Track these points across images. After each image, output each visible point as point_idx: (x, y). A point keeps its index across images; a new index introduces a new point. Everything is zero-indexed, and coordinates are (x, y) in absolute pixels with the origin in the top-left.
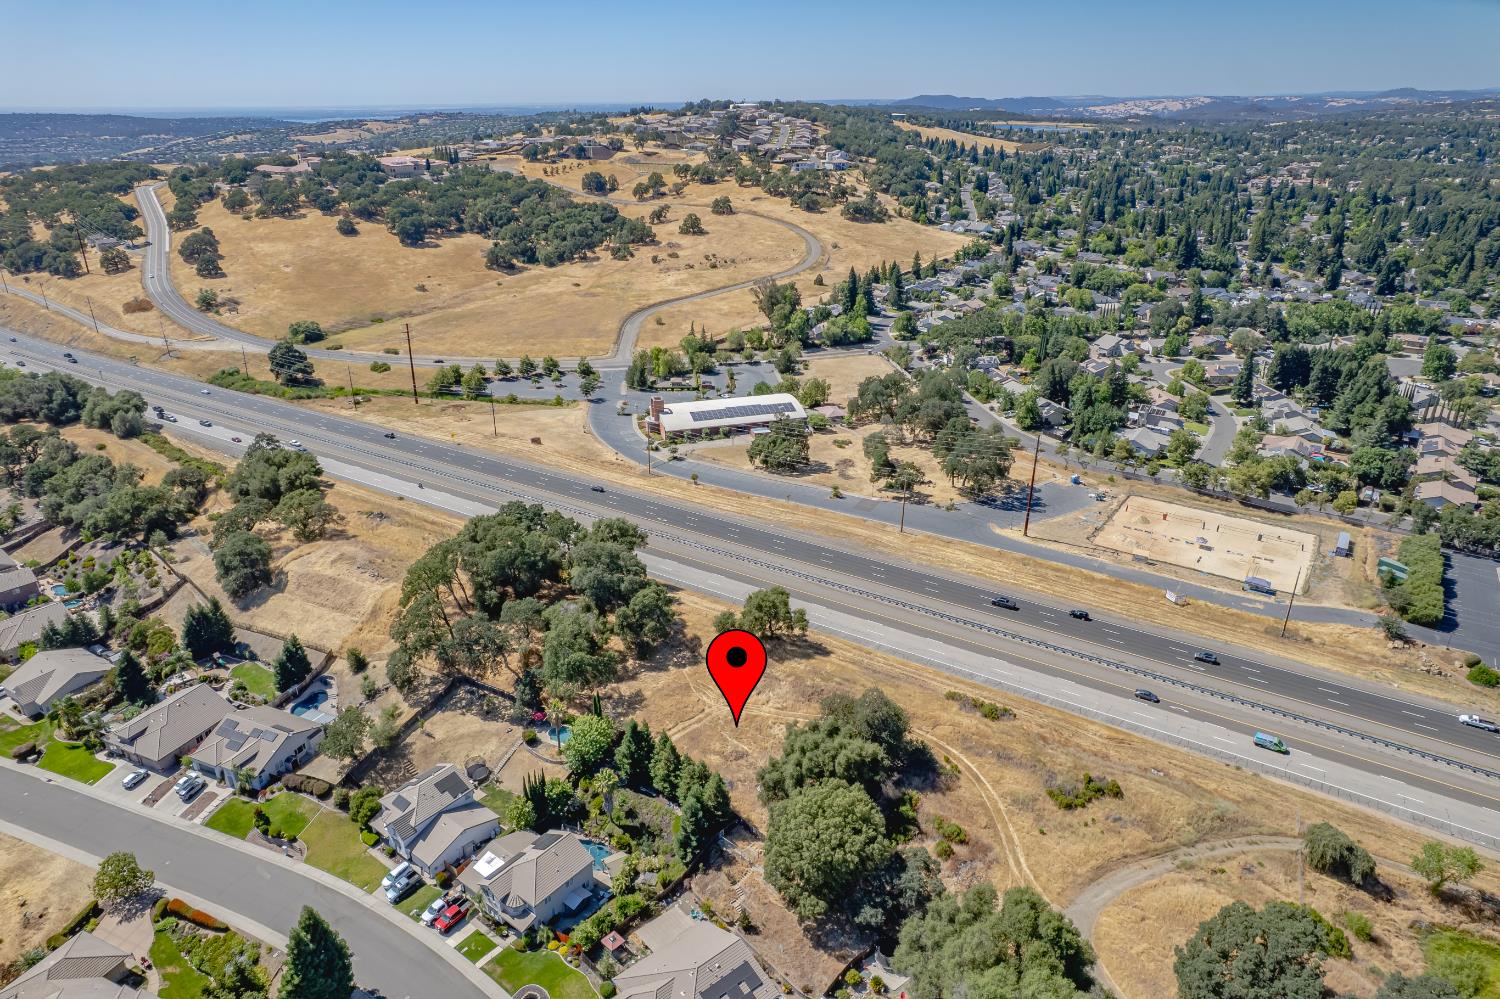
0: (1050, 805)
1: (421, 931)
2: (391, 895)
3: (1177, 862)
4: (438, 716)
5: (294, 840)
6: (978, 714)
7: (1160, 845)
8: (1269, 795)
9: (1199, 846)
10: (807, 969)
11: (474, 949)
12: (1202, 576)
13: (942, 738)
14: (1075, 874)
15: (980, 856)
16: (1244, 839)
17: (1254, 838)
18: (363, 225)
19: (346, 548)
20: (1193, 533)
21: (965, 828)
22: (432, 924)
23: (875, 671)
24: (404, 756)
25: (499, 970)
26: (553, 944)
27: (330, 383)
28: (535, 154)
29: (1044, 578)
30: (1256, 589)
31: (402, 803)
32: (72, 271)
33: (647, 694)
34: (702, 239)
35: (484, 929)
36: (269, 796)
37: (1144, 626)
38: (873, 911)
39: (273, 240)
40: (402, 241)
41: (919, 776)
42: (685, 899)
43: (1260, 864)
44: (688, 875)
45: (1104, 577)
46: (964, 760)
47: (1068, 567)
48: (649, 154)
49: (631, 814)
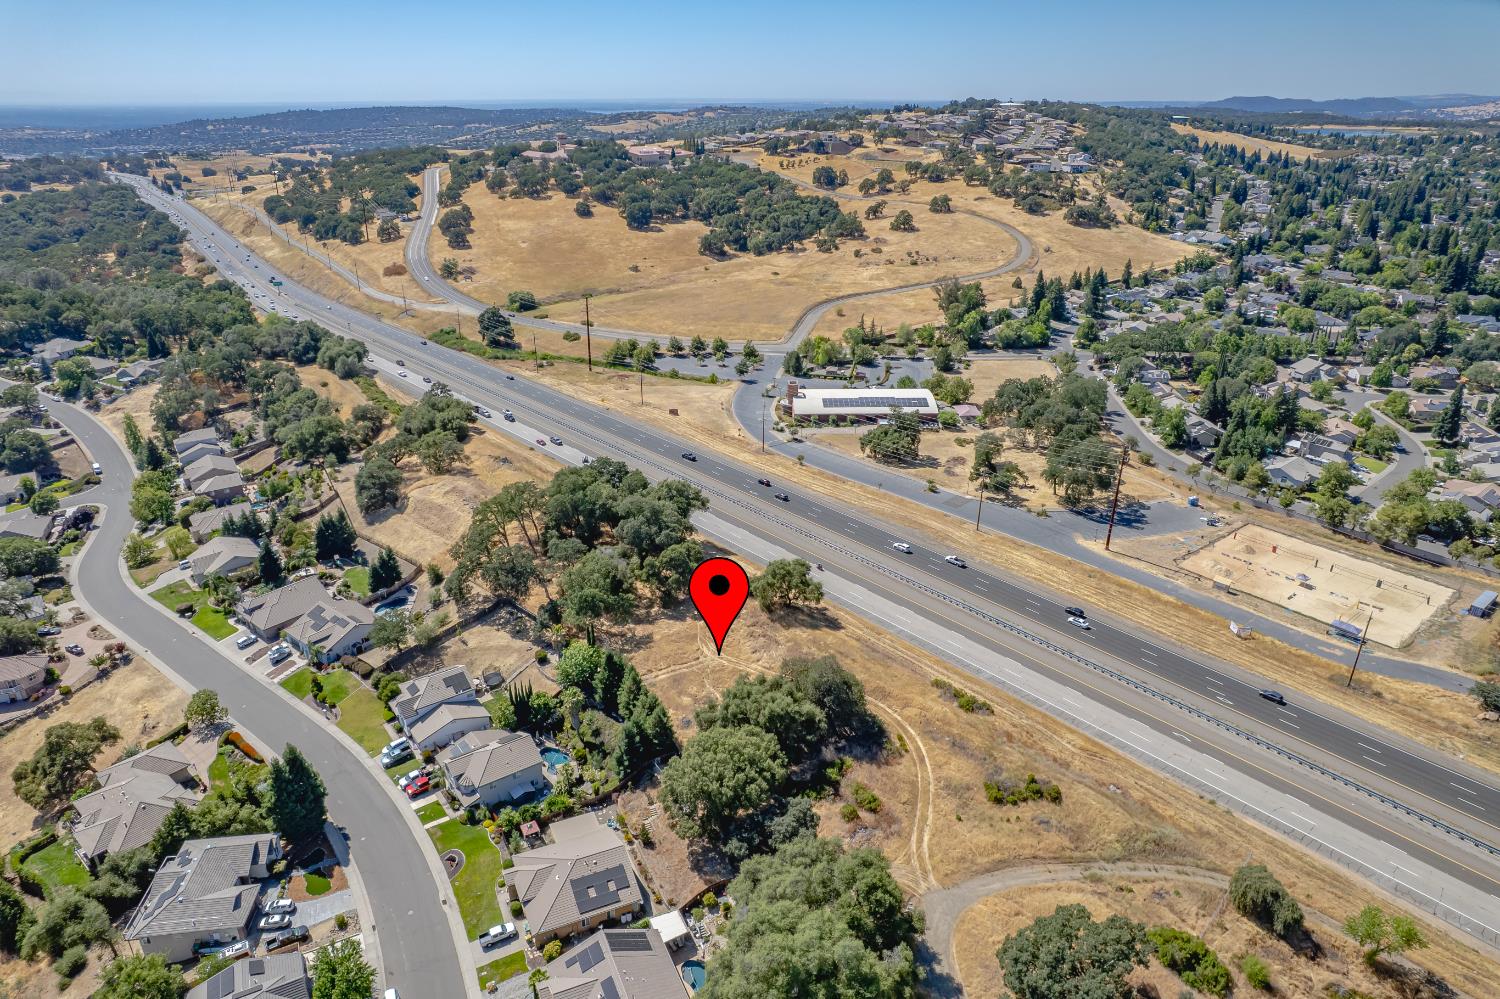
0: (981, 796)
1: (395, 791)
2: (386, 760)
3: (1087, 873)
4: (478, 628)
5: (334, 706)
6: (956, 704)
7: (1077, 854)
8: (1231, 833)
9: (1119, 864)
10: (680, 886)
11: (425, 816)
12: (1286, 614)
13: (907, 719)
14: (972, 862)
15: (884, 825)
16: (1174, 868)
17: (1186, 869)
18: (598, 208)
19: (461, 482)
20: (1296, 568)
21: (883, 799)
22: (405, 789)
23: (874, 650)
24: (439, 656)
25: (440, 833)
26: (487, 822)
27: (527, 347)
28: (776, 147)
29: (1104, 592)
30: (1344, 634)
31: (413, 689)
32: (355, 239)
33: (656, 637)
34: (911, 236)
35: (443, 800)
36: (330, 670)
37: (1191, 654)
38: (738, 844)
39: (519, 218)
40: (629, 225)
41: (863, 746)
42: (610, 811)
43: (1177, 893)
44: (619, 790)
45: (1171, 599)
46: (917, 741)
47: (1136, 585)
48: (887, 151)
49: (596, 733)
